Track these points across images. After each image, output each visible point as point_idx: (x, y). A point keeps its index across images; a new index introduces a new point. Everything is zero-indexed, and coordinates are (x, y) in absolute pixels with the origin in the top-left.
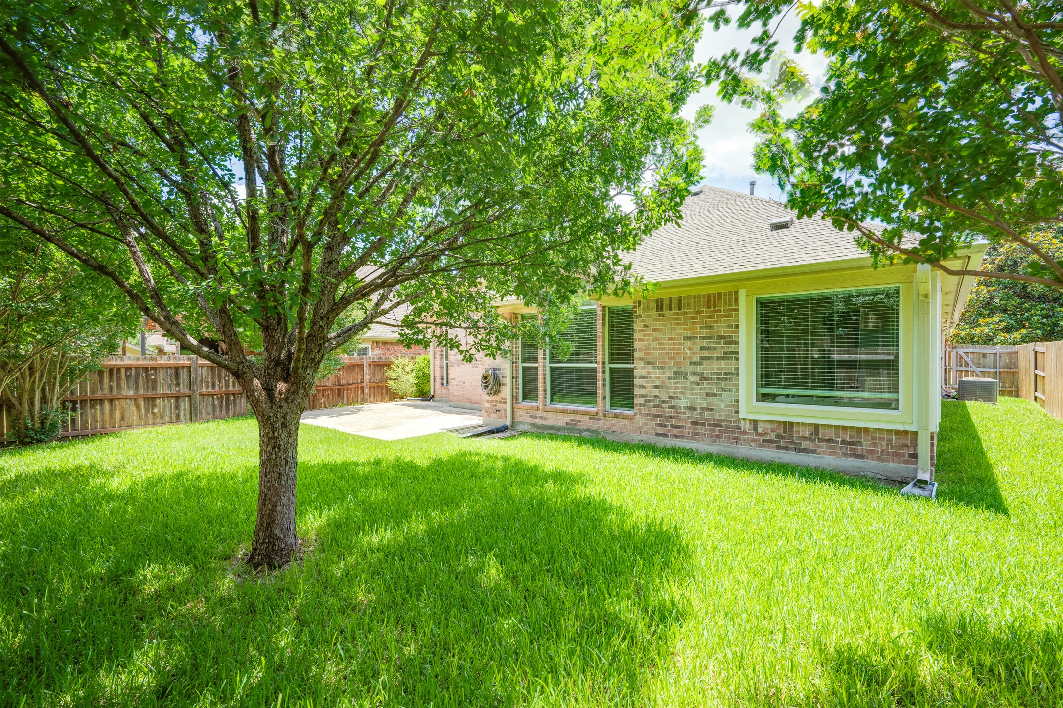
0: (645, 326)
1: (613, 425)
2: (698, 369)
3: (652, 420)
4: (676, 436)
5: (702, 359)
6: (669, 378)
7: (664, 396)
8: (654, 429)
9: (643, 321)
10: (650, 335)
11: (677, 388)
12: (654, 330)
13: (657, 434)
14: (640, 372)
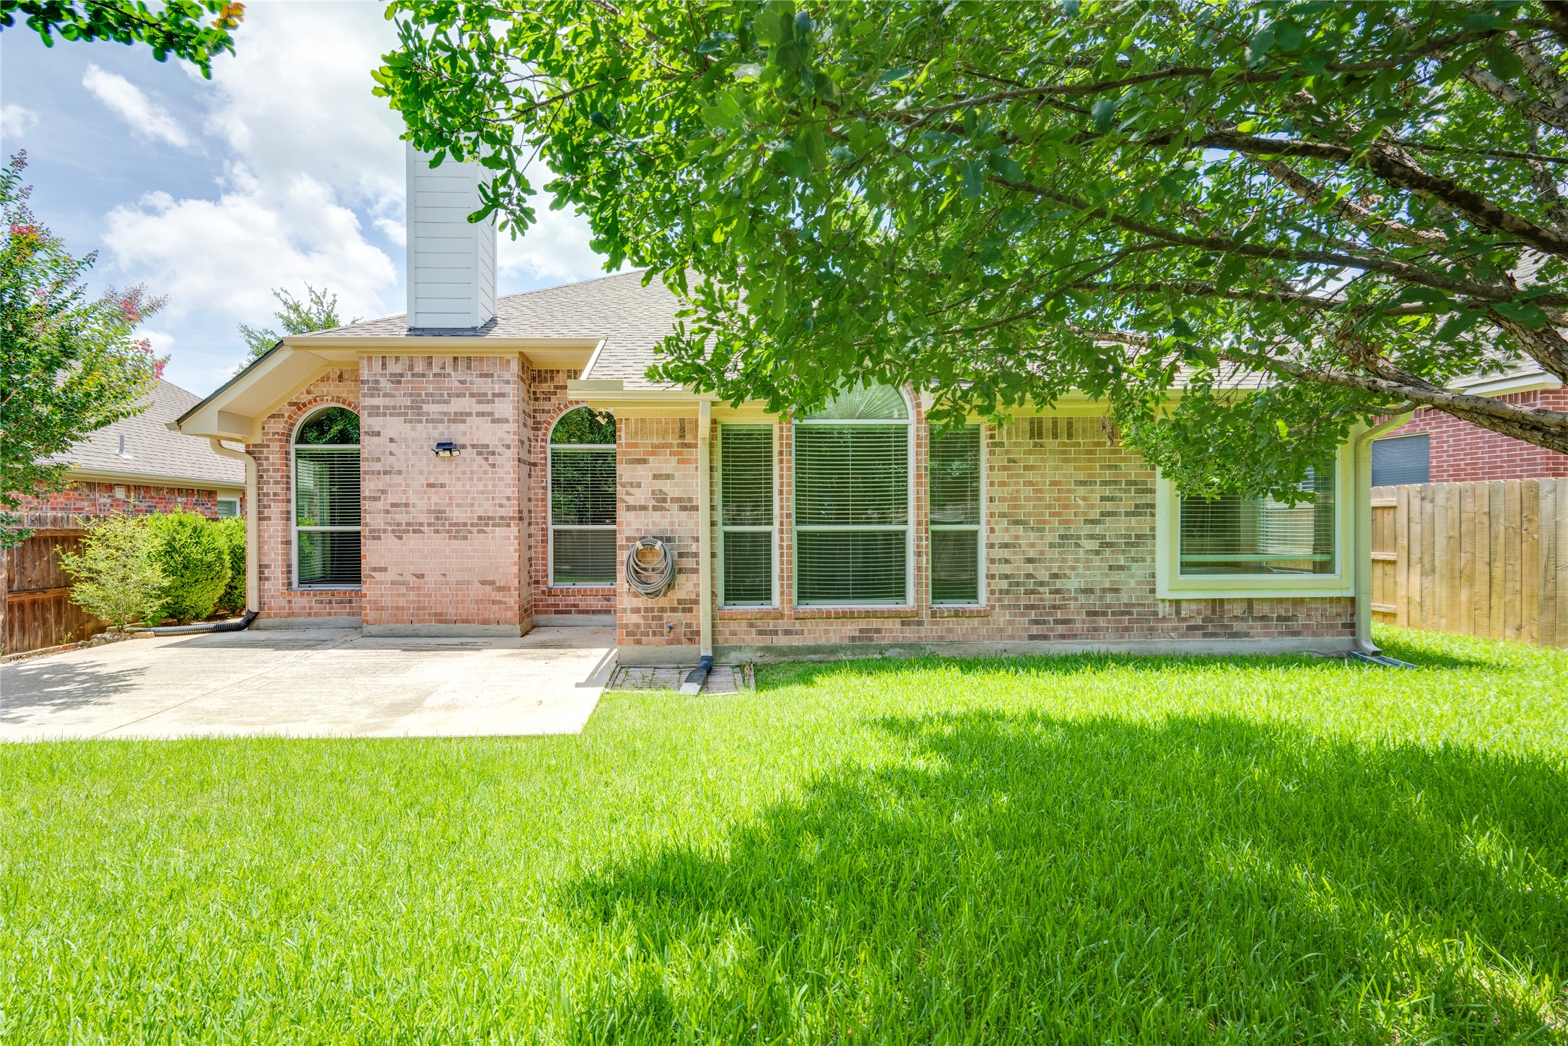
0: (1010, 460)
1: (950, 631)
2: (1098, 530)
3: (1022, 615)
4: (1063, 637)
5: (1102, 514)
6: (1051, 545)
7: (1043, 575)
8: (1026, 629)
9: (1007, 452)
10: (1018, 476)
11: (1064, 560)
12: (1026, 468)
13: (1032, 637)
14: (1001, 537)
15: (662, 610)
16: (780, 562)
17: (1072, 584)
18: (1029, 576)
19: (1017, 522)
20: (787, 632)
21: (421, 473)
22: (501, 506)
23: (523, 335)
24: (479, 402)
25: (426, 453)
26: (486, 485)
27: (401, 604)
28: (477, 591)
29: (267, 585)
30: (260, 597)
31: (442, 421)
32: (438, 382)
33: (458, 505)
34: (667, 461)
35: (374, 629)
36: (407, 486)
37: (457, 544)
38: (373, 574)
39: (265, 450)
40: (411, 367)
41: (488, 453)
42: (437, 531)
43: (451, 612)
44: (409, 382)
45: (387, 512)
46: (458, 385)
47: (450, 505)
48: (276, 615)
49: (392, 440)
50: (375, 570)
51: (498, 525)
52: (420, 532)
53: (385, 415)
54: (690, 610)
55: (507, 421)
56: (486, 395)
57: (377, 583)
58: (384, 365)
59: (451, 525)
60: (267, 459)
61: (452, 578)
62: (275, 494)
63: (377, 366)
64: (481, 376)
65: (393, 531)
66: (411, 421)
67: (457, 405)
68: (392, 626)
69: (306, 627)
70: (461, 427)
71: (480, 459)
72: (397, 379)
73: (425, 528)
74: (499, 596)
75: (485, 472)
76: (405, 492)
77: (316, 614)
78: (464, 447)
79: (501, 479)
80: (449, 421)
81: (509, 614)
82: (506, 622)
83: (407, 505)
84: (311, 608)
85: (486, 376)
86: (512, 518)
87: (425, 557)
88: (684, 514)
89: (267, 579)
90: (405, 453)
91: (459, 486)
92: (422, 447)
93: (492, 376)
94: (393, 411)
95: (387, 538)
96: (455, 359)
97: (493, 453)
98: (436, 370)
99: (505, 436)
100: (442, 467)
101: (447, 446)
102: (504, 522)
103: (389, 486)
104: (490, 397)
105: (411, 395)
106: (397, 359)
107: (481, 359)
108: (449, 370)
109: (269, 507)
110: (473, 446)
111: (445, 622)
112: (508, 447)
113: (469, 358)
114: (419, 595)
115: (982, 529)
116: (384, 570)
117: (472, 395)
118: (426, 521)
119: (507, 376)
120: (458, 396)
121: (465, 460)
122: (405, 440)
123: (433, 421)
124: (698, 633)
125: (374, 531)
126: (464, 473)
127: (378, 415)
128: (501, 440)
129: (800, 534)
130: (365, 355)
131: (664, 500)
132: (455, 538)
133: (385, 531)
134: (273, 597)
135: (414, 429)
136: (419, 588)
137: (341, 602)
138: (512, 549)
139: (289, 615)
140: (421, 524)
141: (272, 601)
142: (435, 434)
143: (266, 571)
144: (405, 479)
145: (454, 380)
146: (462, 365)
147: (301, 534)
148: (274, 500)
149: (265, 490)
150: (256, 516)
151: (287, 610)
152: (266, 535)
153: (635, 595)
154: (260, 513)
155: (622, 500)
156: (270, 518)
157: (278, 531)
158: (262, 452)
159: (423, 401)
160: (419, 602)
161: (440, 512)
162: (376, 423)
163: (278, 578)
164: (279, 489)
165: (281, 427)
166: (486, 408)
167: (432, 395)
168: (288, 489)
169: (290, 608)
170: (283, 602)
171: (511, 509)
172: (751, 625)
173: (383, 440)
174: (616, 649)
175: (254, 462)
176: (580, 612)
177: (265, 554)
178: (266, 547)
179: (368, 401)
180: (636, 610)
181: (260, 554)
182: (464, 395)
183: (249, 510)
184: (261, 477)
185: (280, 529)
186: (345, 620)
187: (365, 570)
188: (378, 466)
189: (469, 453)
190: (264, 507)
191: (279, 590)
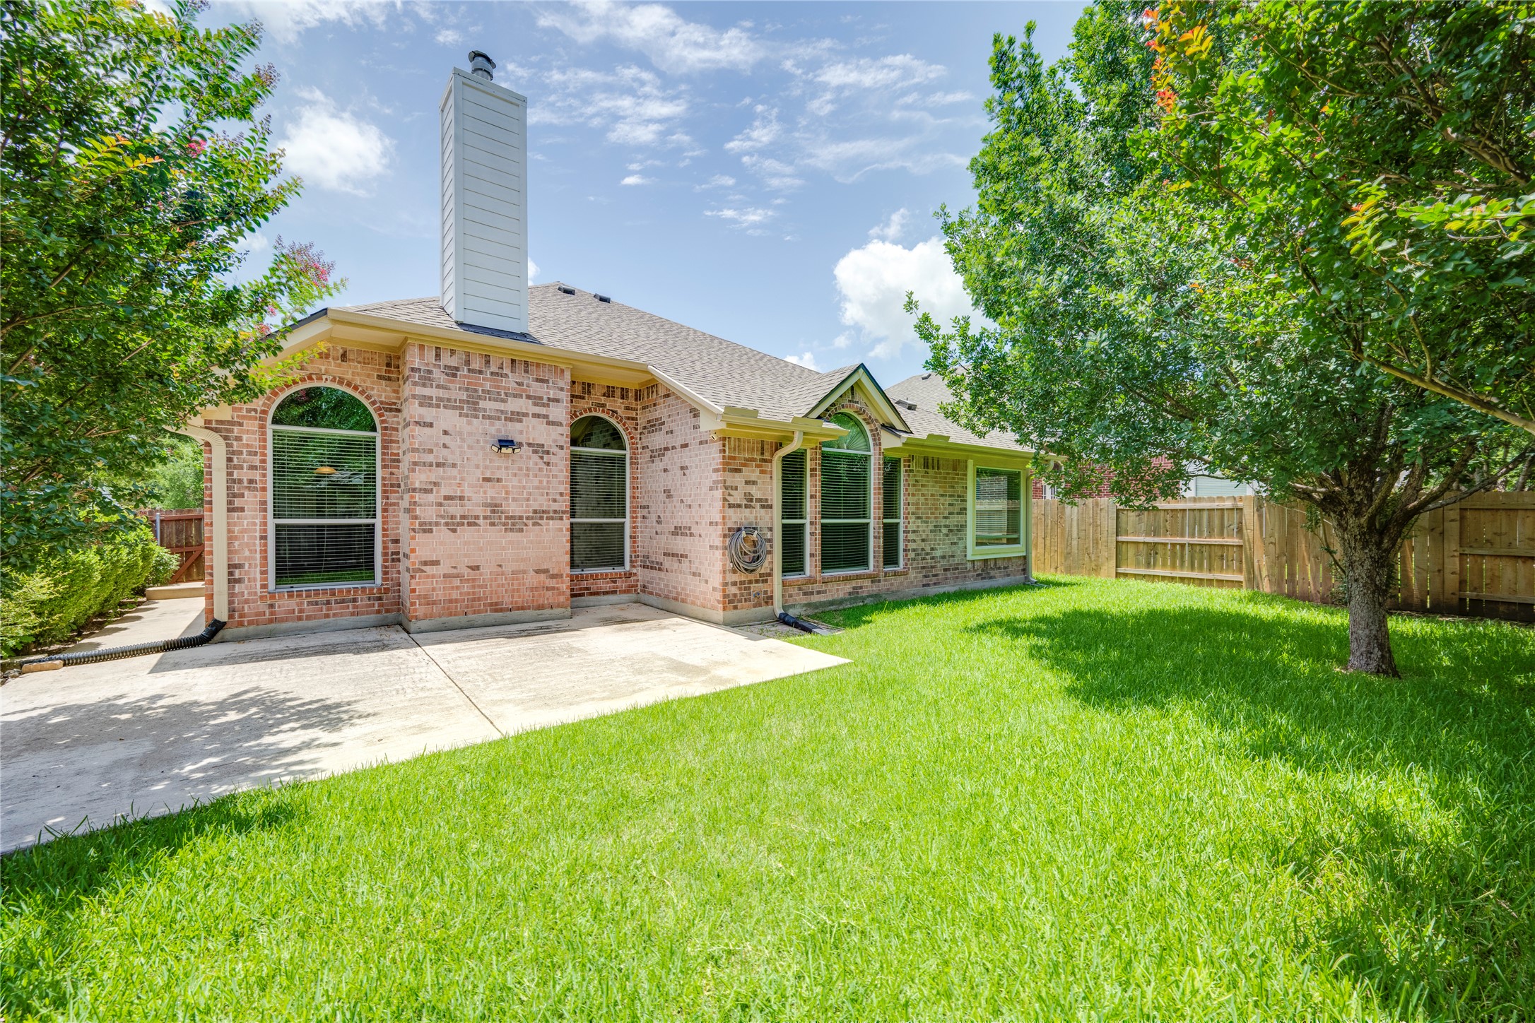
0: (917, 481)
1: (891, 584)
2: (947, 522)
3: (921, 572)
4: (935, 584)
5: (949, 513)
7: (928, 549)
8: (922, 581)
9: (915, 476)
10: (920, 490)
11: (935, 540)
12: (923, 486)
13: (924, 585)
14: (912, 527)
15: (750, 582)
16: (811, 545)
17: (938, 553)
19: (918, 518)
20: (819, 592)
21: (477, 467)
22: (555, 501)
23: (573, 348)
24: (535, 404)
25: (483, 448)
26: (541, 482)
27: (454, 597)
28: (532, 579)
29: (238, 588)
30: (231, 603)
31: (499, 419)
32: (495, 381)
33: (514, 500)
34: (753, 472)
35: (424, 624)
36: (462, 479)
37: (512, 536)
38: (424, 568)
39: (236, 429)
40: (468, 363)
41: (543, 452)
42: (493, 524)
43: (507, 601)
44: (465, 376)
45: (440, 505)
46: (515, 385)
47: (506, 499)
48: (250, 623)
49: (445, 433)
50: (425, 563)
51: (552, 518)
52: (476, 524)
53: (438, 406)
54: (766, 581)
55: (561, 424)
56: (541, 398)
57: (428, 577)
60: (238, 439)
61: (508, 568)
62: (251, 481)
63: (430, 356)
64: (538, 380)
65: (447, 524)
66: (467, 416)
67: (514, 405)
68: (444, 619)
69: (297, 633)
70: (518, 426)
71: (535, 458)
72: (452, 372)
73: (481, 521)
74: (552, 583)
75: (540, 470)
76: (459, 485)
77: (308, 618)
78: (520, 445)
79: (555, 476)
80: (506, 419)
81: (562, 599)
82: (559, 606)
83: (461, 498)
84: (301, 611)
85: (542, 381)
86: (564, 512)
87: (481, 549)
88: (763, 511)
89: (239, 581)
90: (460, 447)
91: (515, 482)
92: (478, 442)
93: (547, 381)
94: (449, 404)
95: (440, 531)
96: (513, 361)
97: (548, 453)
98: (494, 369)
99: (559, 437)
100: (500, 465)
101: (505, 443)
102: (557, 515)
103: (443, 478)
104: (545, 401)
105: (467, 390)
106: (453, 352)
107: (538, 365)
108: (507, 370)
109: (242, 495)
110: (529, 445)
111: (501, 610)
112: (561, 448)
113: (526, 362)
114: (474, 587)
115: (901, 521)
116: (436, 563)
117: (529, 397)
118: (481, 514)
119: (561, 384)
120: (515, 396)
121: (521, 457)
122: (460, 433)
123: (490, 417)
124: (771, 597)
125: (425, 523)
126: (520, 469)
127: (430, 405)
128: (555, 441)
129: (823, 525)
130: (417, 343)
131: (751, 500)
132: (511, 530)
133: (437, 524)
134: (246, 601)
135: (469, 423)
136: (474, 580)
137: (343, 601)
138: (564, 540)
139: (271, 621)
140: (477, 517)
141: (246, 607)
142: (493, 430)
143: (237, 571)
144: (460, 472)
145: (511, 381)
146: (520, 368)
147: (279, 528)
148: (249, 488)
149: (235, 476)
150: (225, 506)
151: (267, 616)
152: (237, 529)
153: (734, 572)
154: (229, 502)
155: (725, 500)
156: (242, 509)
157: (255, 524)
158: (232, 431)
159: (479, 397)
160: (474, 593)
161: (496, 505)
162: (428, 414)
163: (255, 580)
164: (256, 475)
165: (261, 403)
166: (543, 411)
167: (489, 392)
168: (264, 475)
169: (272, 613)
170: (262, 607)
171: (564, 504)
172: (800, 589)
173: (435, 432)
174: (719, 615)
175: (223, 442)
176: (592, 594)
177: (236, 552)
178: (236, 544)
179: (419, 391)
180: (734, 584)
181: (230, 552)
182: (521, 396)
183: (214, 499)
184: (230, 460)
185: (257, 521)
186: (348, 620)
187: (414, 564)
188: (430, 458)
189: (525, 451)
190: (235, 495)
191: (256, 593)
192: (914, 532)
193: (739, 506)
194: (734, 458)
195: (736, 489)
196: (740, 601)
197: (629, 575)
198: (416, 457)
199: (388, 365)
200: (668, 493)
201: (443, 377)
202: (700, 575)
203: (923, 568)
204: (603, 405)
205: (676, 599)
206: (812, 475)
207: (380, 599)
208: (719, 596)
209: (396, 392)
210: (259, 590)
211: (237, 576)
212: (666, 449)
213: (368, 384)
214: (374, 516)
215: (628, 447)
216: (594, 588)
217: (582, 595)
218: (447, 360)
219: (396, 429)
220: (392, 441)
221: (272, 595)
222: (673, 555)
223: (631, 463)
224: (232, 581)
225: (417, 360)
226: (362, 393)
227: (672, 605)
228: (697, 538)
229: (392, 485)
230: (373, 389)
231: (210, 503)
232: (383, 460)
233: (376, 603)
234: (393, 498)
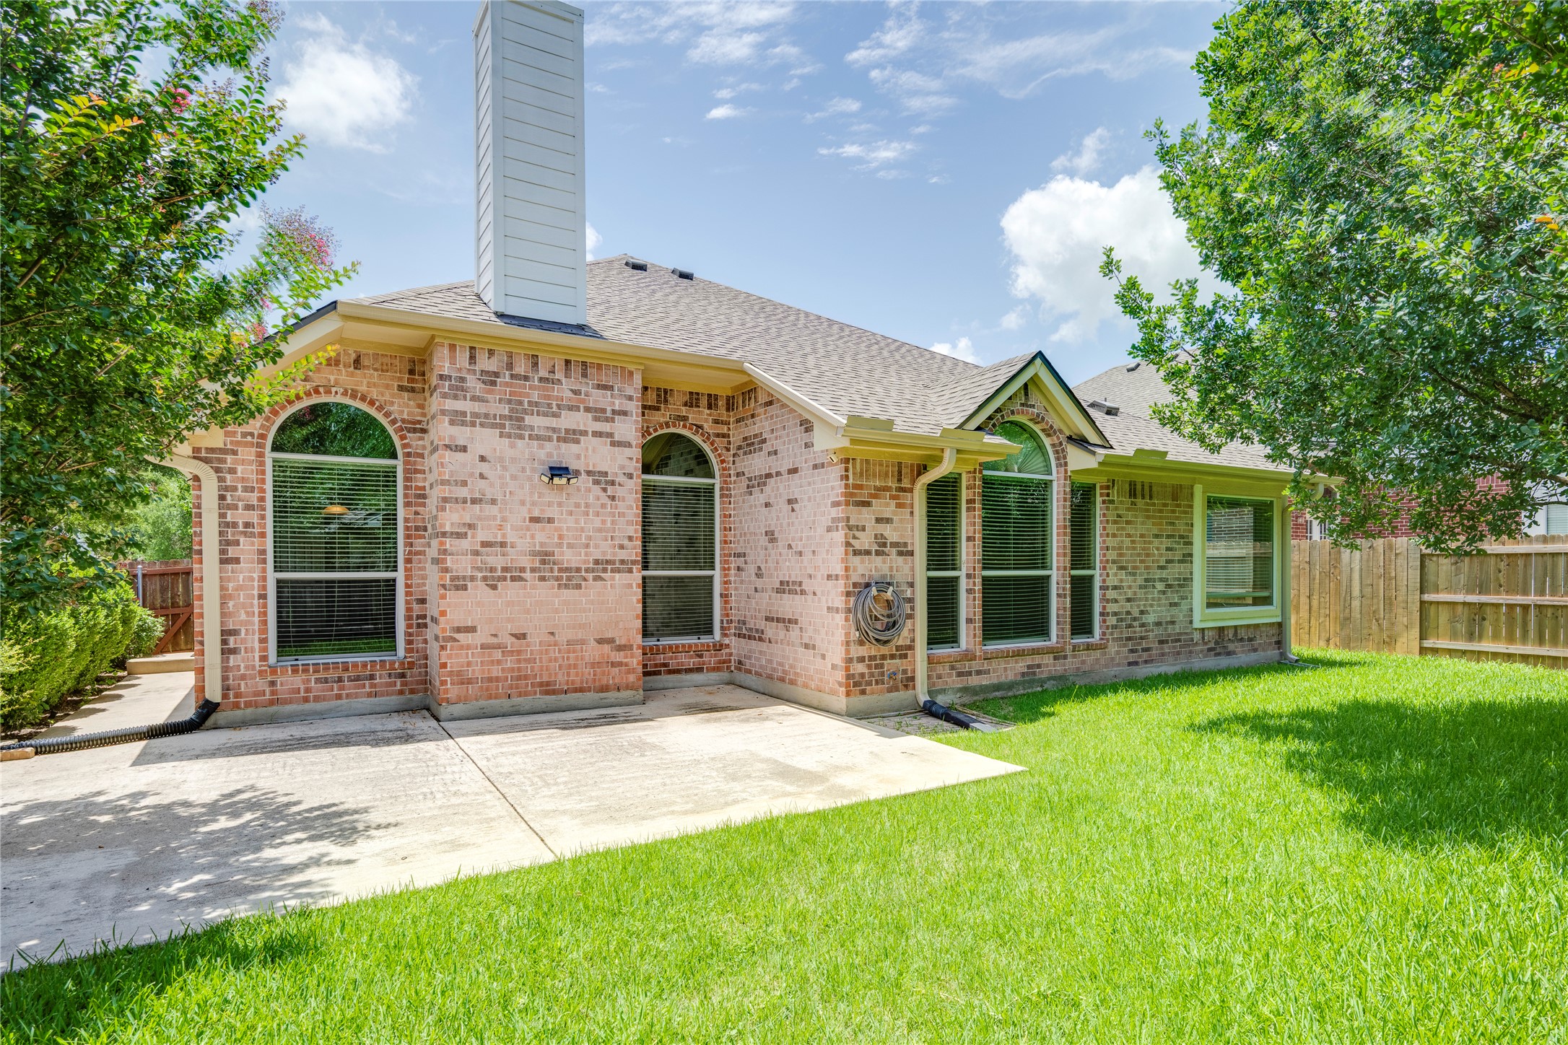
0: (1119, 516)
1: (1083, 662)
2: (1164, 574)
3: (1125, 646)
4: (1146, 662)
5: (1167, 562)
6: (1140, 587)
7: (1136, 613)
8: (1127, 658)
9: (1116, 509)
10: (1123, 529)
11: (1147, 599)
12: (1128, 522)
13: (1130, 664)
14: (1111, 581)
15: (883, 657)
16: (968, 606)
17: (1150, 618)
18: (1128, 613)
19: (1122, 568)
20: (979, 673)
21: (523, 503)
22: (622, 547)
23: (644, 342)
24: (596, 419)
25: (530, 479)
26: (604, 522)
27: (494, 674)
28: (593, 652)
29: (233, 660)
30: (224, 679)
31: (550, 439)
32: (545, 389)
33: (570, 546)
34: (887, 505)
35: (457, 709)
36: (504, 519)
37: (567, 594)
38: (456, 636)
39: (229, 458)
40: (510, 366)
41: (607, 482)
42: (542, 579)
43: (561, 680)
44: (507, 384)
45: (476, 553)
46: (571, 395)
47: (560, 545)
48: (248, 704)
49: (483, 459)
50: (459, 630)
51: (619, 571)
52: (521, 579)
53: (473, 424)
54: (905, 656)
55: (629, 445)
56: (604, 411)
57: (462, 647)
58: (472, 358)
59: (560, 570)
60: (232, 471)
61: (562, 637)
62: (247, 525)
63: (463, 358)
64: (599, 387)
65: (485, 579)
66: (509, 436)
67: (569, 420)
68: (482, 703)
69: (302, 718)
70: (574, 448)
71: (596, 490)
72: (490, 379)
73: (527, 575)
74: (618, 657)
75: (603, 506)
76: (500, 527)
77: (317, 699)
78: (577, 473)
79: (621, 515)
80: (559, 439)
81: (632, 678)
82: (628, 687)
83: (503, 545)
84: (308, 690)
85: (605, 387)
86: (634, 562)
87: (528, 612)
88: (901, 559)
89: (234, 651)
90: (501, 477)
91: (570, 522)
92: (523, 470)
93: (611, 388)
94: (486, 421)
95: (476, 587)
96: (567, 362)
97: (613, 483)
98: (543, 373)
99: (627, 463)
100: (551, 500)
101: (557, 471)
102: (625, 567)
103: (479, 518)
104: (609, 414)
105: (509, 402)
106: (491, 352)
107: (599, 366)
108: (559, 375)
109: (237, 543)
110: (589, 473)
111: (554, 692)
112: (630, 476)
113: (584, 364)
114: (519, 661)
115: (1097, 573)
116: (472, 629)
117: (588, 410)
118: (528, 566)
119: (630, 391)
120: (570, 408)
121: (579, 490)
122: (501, 460)
123: (538, 438)
124: (913, 679)
125: (457, 578)
126: (577, 505)
127: (463, 424)
128: (622, 467)
129: (985, 579)
130: (447, 342)
131: (884, 545)
132: (567, 586)
133: (473, 579)
134: (243, 677)
135: (512, 446)
136: (519, 652)
137: (358, 679)
138: (634, 599)
139: (272, 703)
140: (522, 570)
141: (243, 683)
142: (542, 454)
143: (232, 639)
144: (501, 511)
145: (564, 389)
146: (576, 371)
147: (280, 584)
148: (245, 534)
149: (229, 519)
150: (217, 557)
151: (267, 697)
152: (231, 585)
153: (861, 643)
154: (222, 552)
155: (848, 544)
156: (237, 561)
157: (252, 579)
158: (224, 461)
159: (525, 411)
160: (519, 669)
161: (546, 554)
162: (461, 434)
163: (253, 650)
164: (253, 517)
165: (258, 425)
166: (605, 427)
167: (537, 404)
168: (263, 517)
169: (273, 693)
170: (262, 684)
171: (633, 551)
172: (952, 668)
173: (469, 458)
174: (840, 702)
175: (214, 476)
176: (671, 672)
177: (229, 615)
178: (231, 604)
179: (450, 404)
180: (861, 660)
181: (223, 615)
182: (578, 409)
183: (204, 548)
184: (222, 498)
185: (255, 575)
186: (364, 703)
187: (444, 630)
188: (463, 492)
189: (583, 481)
190: (228, 543)
191: (254, 667)
192: (1115, 588)
193: (868, 553)
194: (860, 487)
195: (864, 529)
196: (869, 683)
197: (719, 647)
198: (446, 491)
199: (412, 372)
200: (771, 536)
201: (480, 385)
202: (814, 647)
203: (1129, 639)
204: (685, 419)
205: (782, 680)
206: (968, 509)
207: (403, 675)
208: (840, 675)
209: (421, 406)
210: (257, 663)
211: (232, 645)
212: (769, 476)
213: (387, 397)
214: (395, 569)
215: (717, 474)
216: (673, 664)
217: (658, 673)
218: (484, 363)
219: (422, 456)
220: (416, 471)
221: (273, 670)
222: (778, 620)
223: (722, 496)
224: (227, 652)
225: (447, 365)
226: (380, 409)
227: (777, 687)
228: (810, 597)
229: (417, 528)
230: (392, 403)
231: (200, 552)
232: (406, 496)
233: (399, 682)
234: (418, 544)
